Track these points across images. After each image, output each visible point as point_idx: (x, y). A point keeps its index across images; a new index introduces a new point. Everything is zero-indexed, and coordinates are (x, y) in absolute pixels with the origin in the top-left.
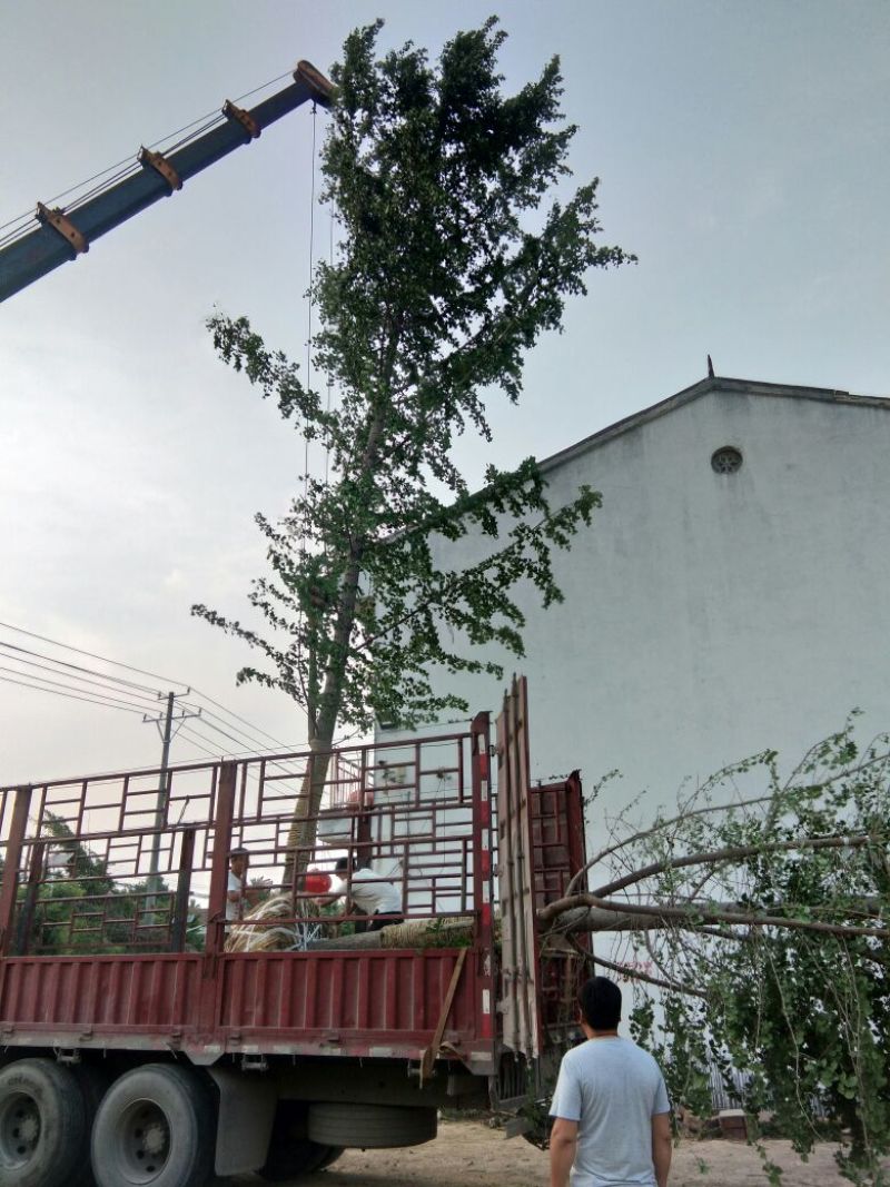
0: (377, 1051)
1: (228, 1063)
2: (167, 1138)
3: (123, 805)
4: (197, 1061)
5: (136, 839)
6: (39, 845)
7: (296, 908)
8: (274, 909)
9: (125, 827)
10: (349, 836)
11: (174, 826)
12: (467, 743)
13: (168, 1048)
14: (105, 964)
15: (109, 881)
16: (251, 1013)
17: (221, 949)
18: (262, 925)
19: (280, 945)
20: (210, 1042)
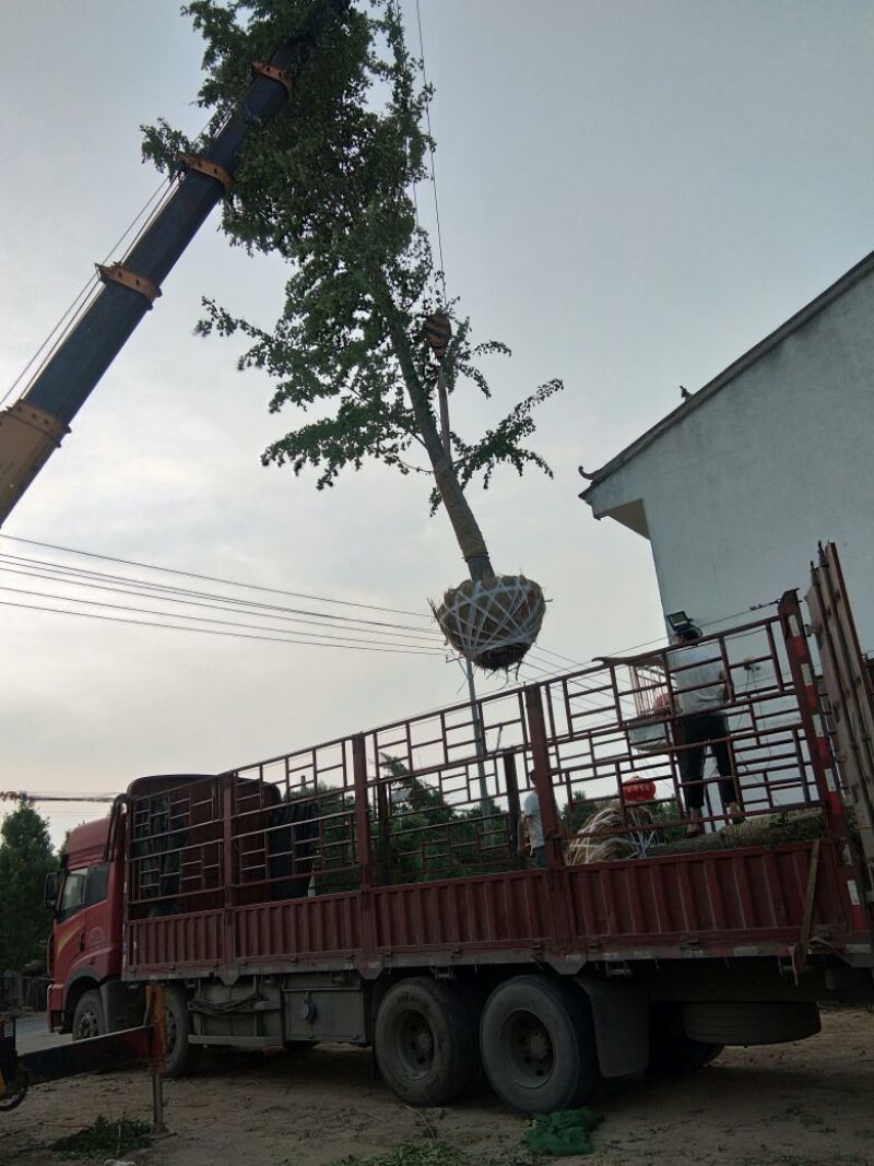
0: (741, 951)
1: (593, 970)
2: (549, 1043)
3: (444, 740)
4: (562, 971)
5: (462, 770)
6: (381, 784)
7: (628, 817)
8: (604, 821)
9: (451, 759)
10: (664, 741)
11: (494, 753)
12: (777, 627)
13: (532, 960)
14: (459, 887)
15: (449, 809)
16: (605, 921)
17: (563, 863)
18: (597, 837)
19: (619, 854)
20: (570, 953)
